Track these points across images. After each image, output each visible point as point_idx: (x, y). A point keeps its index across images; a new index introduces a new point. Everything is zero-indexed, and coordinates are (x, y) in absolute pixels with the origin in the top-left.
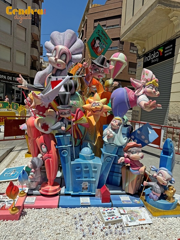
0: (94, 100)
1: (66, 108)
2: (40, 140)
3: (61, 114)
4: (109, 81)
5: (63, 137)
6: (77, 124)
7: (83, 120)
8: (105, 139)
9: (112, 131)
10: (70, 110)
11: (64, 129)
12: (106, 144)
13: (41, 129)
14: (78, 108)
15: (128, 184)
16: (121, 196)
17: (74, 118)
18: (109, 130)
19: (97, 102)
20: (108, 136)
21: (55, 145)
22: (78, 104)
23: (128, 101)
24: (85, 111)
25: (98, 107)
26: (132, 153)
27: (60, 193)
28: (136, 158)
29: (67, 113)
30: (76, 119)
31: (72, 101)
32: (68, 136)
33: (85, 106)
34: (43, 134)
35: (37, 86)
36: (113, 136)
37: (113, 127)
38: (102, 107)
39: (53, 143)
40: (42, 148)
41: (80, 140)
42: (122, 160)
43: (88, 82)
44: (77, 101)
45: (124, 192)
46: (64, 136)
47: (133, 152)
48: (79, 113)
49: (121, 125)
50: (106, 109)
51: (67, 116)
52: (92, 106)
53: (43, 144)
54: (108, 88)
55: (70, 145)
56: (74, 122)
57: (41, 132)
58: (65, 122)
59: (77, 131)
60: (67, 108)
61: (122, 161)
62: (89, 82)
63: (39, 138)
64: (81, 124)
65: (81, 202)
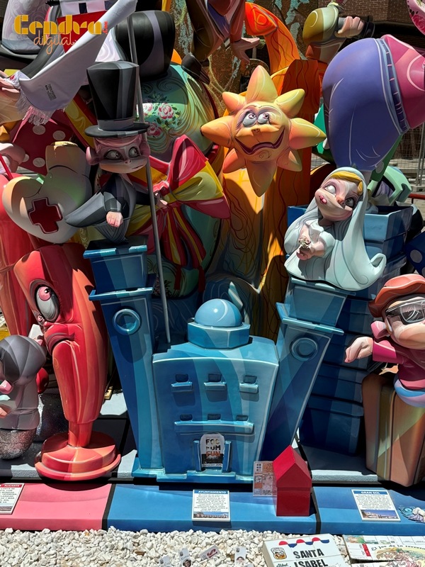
0: (249, 101)
1: (119, 133)
2: (29, 266)
3: (106, 157)
4: (320, 14)
5: (117, 255)
6: (180, 206)
7: (203, 186)
8: (292, 265)
9: (321, 229)
10: (142, 143)
11: (118, 224)
12: (296, 284)
13: (30, 222)
14: (180, 134)
15: (389, 446)
16: (360, 492)
17: (167, 177)
18: (308, 226)
19: (259, 105)
20: (304, 250)
21: (89, 289)
22: (183, 117)
23: (395, 98)
24: (215, 147)
25: (263, 127)
26: (405, 319)
27: (115, 475)
28: (417, 339)
29: (131, 156)
30: (175, 183)
31: (155, 105)
32: (136, 252)
33: (214, 125)
34: (41, 244)
35: (14, 49)
36: (323, 251)
37: (324, 213)
38: (284, 130)
39: (79, 279)
40: (39, 300)
41: (196, 272)
42: (361, 348)
43: (224, 21)
44: (175, 105)
45: (373, 477)
46: (121, 252)
47: (407, 315)
48: (184, 154)
49: (360, 204)
50: (299, 138)
51: (130, 167)
52: (239, 126)
53: (40, 286)
54: (320, 44)
55: (147, 286)
56: (167, 197)
57: (34, 237)
58: (121, 193)
59: (179, 234)
60: (127, 133)
61: (363, 351)
62: (229, 17)
63: (24, 261)
64: (194, 205)
65: (196, 508)
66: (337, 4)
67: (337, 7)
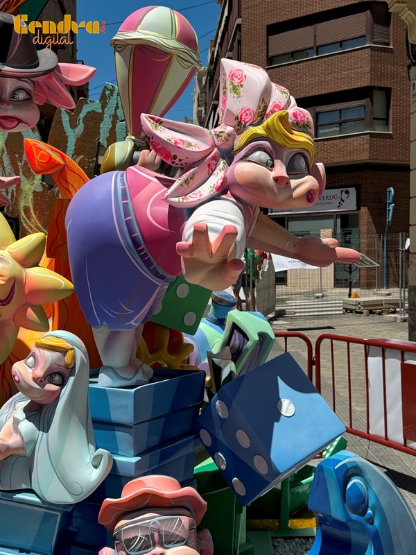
9: (23, 416)
26: (127, 549)
47: (129, 543)
66: (133, 138)
67: (133, 140)
